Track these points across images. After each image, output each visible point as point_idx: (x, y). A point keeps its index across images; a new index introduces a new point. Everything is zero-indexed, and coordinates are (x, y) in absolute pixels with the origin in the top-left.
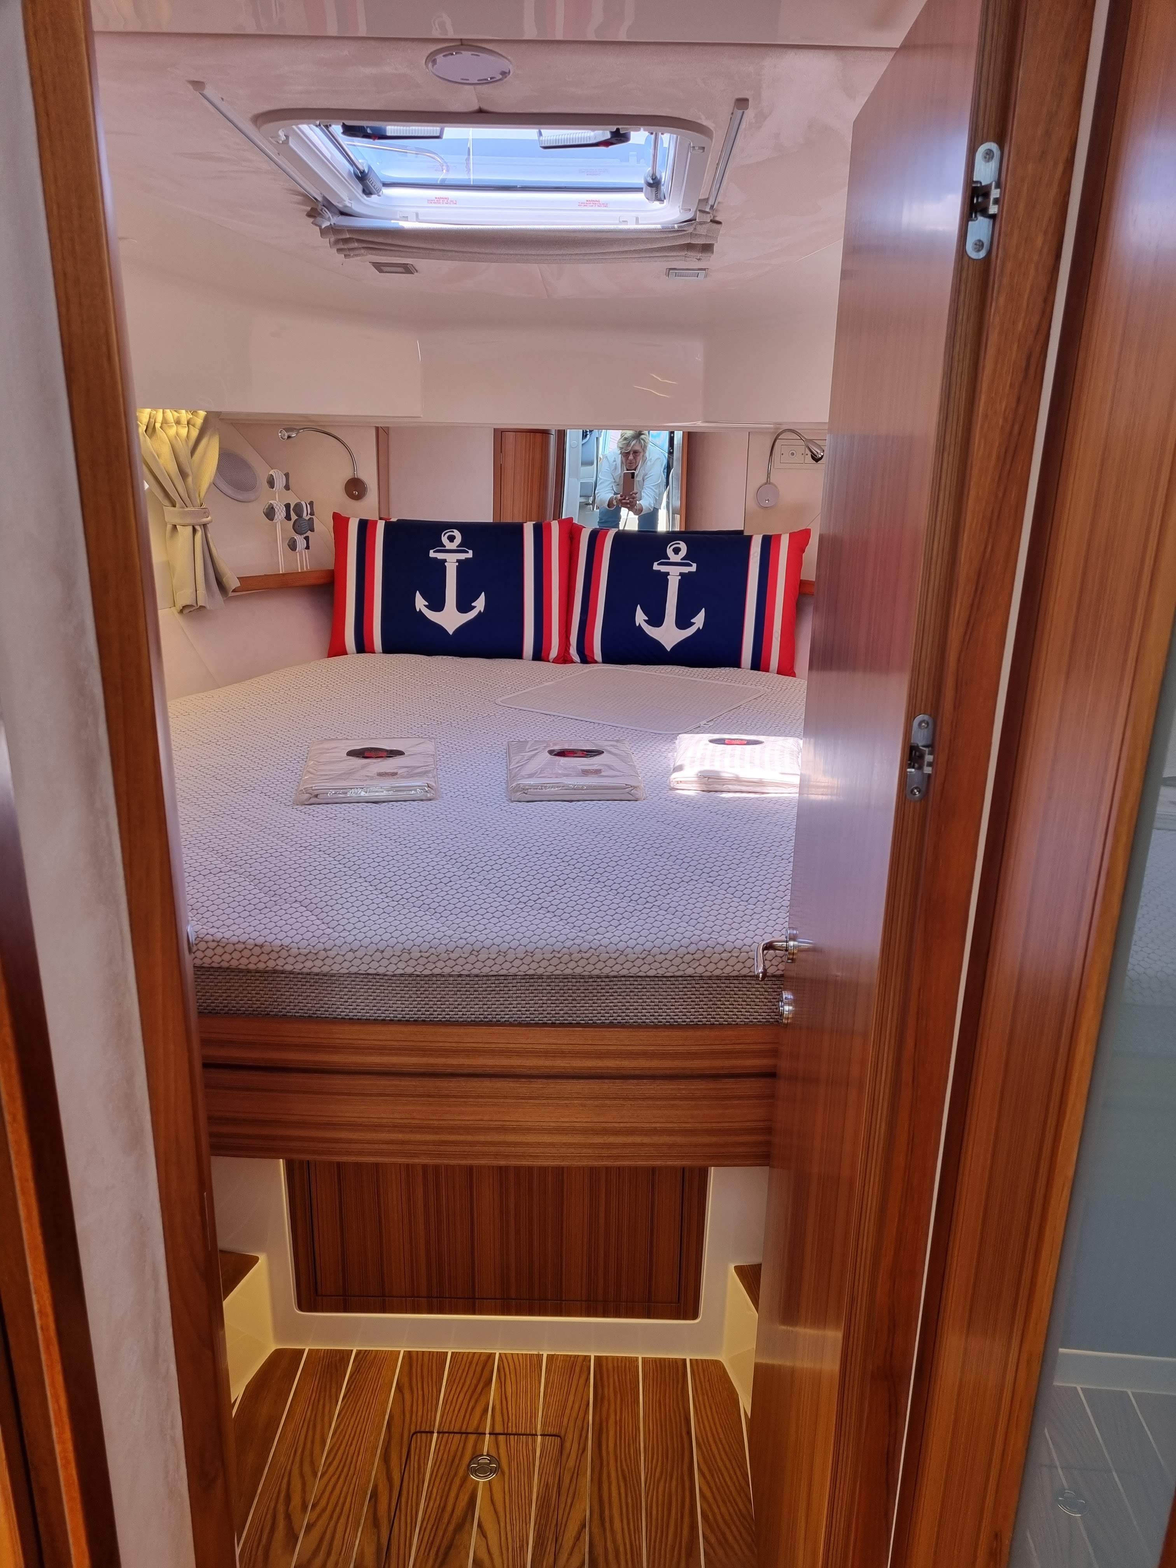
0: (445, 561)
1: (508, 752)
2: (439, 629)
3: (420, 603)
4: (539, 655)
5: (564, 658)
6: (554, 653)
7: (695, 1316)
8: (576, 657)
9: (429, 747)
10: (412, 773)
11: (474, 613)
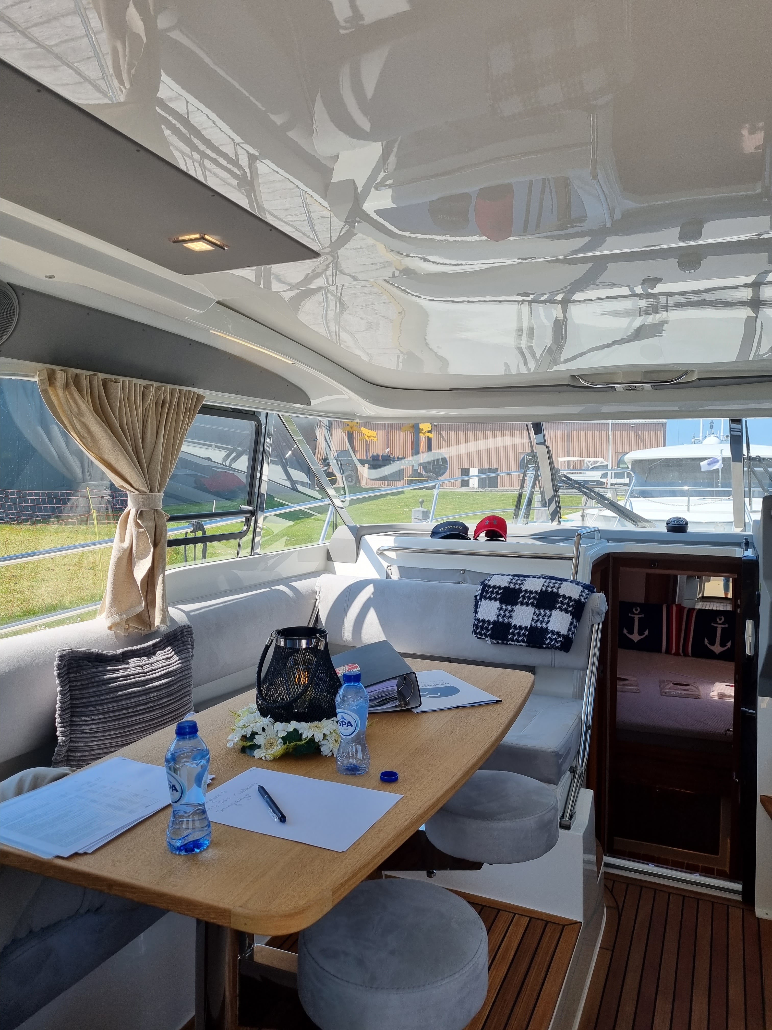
0: (634, 617)
1: (659, 682)
2: (632, 641)
4: (668, 651)
5: (677, 654)
6: (673, 651)
7: (717, 854)
8: (682, 654)
9: (635, 679)
10: (631, 685)
11: (644, 636)
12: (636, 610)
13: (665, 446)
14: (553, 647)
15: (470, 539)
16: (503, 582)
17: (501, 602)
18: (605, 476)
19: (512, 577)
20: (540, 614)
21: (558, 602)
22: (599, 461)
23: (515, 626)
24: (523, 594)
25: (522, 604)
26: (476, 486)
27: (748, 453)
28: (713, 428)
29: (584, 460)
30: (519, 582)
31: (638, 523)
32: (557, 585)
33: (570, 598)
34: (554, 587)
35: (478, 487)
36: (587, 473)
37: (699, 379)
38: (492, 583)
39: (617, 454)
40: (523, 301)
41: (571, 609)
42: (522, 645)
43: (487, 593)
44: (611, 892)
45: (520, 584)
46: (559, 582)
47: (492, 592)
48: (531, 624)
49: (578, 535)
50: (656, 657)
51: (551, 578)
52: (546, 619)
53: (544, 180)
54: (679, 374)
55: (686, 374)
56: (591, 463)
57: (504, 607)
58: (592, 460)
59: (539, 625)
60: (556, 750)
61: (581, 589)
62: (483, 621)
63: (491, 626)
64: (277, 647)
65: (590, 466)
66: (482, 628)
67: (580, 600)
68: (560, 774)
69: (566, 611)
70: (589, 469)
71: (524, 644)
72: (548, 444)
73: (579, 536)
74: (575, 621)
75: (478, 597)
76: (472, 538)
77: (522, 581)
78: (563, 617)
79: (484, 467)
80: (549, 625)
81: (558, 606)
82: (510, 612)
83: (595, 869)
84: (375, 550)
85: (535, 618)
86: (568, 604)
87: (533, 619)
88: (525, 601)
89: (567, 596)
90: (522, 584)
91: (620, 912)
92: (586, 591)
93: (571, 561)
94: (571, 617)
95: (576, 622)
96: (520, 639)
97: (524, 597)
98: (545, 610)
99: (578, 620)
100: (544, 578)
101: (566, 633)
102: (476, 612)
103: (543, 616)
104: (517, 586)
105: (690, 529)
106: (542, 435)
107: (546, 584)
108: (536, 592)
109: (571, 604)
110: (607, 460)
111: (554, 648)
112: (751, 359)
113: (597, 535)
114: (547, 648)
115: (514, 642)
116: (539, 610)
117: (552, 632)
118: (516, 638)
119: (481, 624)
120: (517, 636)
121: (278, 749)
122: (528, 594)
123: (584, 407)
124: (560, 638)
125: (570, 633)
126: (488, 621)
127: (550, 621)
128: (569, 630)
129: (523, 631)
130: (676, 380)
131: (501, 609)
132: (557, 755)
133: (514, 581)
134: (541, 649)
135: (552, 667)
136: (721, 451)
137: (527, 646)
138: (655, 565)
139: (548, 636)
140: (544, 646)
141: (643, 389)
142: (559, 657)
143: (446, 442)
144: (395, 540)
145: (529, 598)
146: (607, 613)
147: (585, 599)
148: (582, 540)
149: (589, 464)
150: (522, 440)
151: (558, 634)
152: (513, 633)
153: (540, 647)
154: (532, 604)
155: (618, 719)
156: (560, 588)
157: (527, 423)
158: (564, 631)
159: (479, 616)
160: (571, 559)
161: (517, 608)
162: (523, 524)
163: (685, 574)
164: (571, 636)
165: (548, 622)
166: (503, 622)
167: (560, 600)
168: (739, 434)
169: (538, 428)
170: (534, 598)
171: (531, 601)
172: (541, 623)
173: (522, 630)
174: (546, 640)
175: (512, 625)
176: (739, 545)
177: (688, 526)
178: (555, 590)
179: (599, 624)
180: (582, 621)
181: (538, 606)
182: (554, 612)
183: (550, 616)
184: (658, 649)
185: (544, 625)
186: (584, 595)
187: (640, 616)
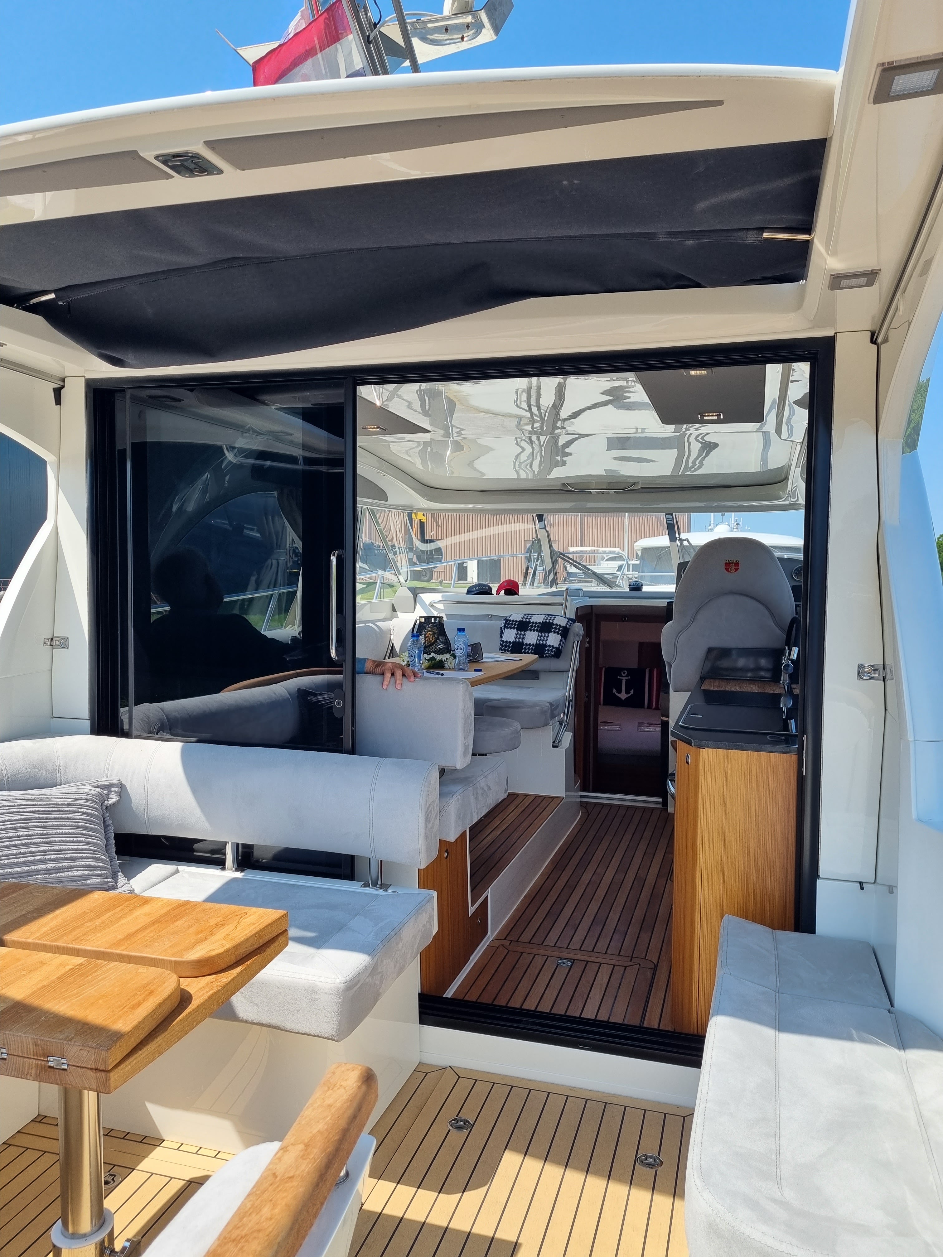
2: (620, 698)
3: (614, 691)
6: (654, 706)
9: (619, 722)
10: (616, 726)
11: (630, 695)
12: (624, 673)
14: (550, 656)
15: (493, 595)
16: (519, 618)
17: (518, 630)
19: (524, 615)
20: (542, 636)
21: (553, 628)
22: (614, 552)
23: (526, 644)
24: (531, 624)
25: (531, 630)
29: (598, 550)
30: (529, 617)
31: (612, 587)
32: (552, 619)
33: (560, 626)
34: (550, 619)
37: (642, 488)
38: (511, 619)
39: (633, 541)
41: (561, 632)
43: (509, 624)
44: (585, 807)
45: (529, 619)
46: (554, 617)
47: (512, 624)
48: (537, 642)
51: (549, 615)
52: (546, 639)
54: (631, 484)
55: (634, 484)
56: (606, 553)
57: (519, 633)
59: (541, 642)
61: (567, 620)
62: (506, 642)
63: (511, 645)
64: (420, 622)
65: (605, 556)
66: (506, 646)
67: (566, 627)
69: (558, 634)
70: (604, 559)
72: (548, 529)
73: (567, 591)
74: (563, 639)
75: (503, 628)
76: (495, 595)
78: (556, 637)
80: (547, 642)
81: (552, 630)
82: (523, 635)
84: (428, 604)
85: (539, 638)
86: (559, 629)
87: (537, 639)
89: (558, 625)
90: (531, 618)
91: (589, 813)
92: (570, 622)
94: (561, 637)
96: (530, 651)
97: (532, 626)
98: (545, 633)
99: (565, 639)
100: (544, 615)
101: (557, 646)
102: (501, 636)
103: (544, 637)
104: (528, 620)
106: (543, 522)
107: (546, 618)
108: (539, 623)
109: (561, 629)
110: (623, 549)
112: (680, 474)
113: (581, 593)
114: (546, 656)
115: (526, 653)
116: (541, 633)
117: (549, 646)
119: (505, 644)
120: (527, 650)
121: (427, 664)
122: (535, 624)
124: (554, 650)
125: (560, 646)
126: (510, 642)
128: (560, 644)
130: (630, 487)
131: (518, 633)
133: (525, 617)
134: (543, 658)
135: (551, 669)
137: (533, 656)
138: (625, 619)
139: (547, 649)
140: (545, 655)
141: (609, 493)
142: (554, 663)
143: (440, 528)
144: (442, 596)
145: (535, 626)
146: (584, 635)
147: (569, 626)
150: (528, 525)
151: (553, 647)
152: (525, 648)
153: (542, 656)
154: (537, 630)
155: (599, 746)
156: (554, 620)
157: (532, 514)
158: (556, 645)
159: (503, 639)
160: (562, 605)
161: (528, 633)
162: (531, 587)
164: (561, 648)
165: (547, 640)
166: (519, 642)
168: (672, 522)
169: (540, 518)
170: (538, 626)
171: (536, 628)
172: (543, 641)
173: (531, 646)
174: (546, 651)
178: (551, 621)
179: (578, 642)
180: (567, 639)
181: (540, 631)
182: (550, 634)
183: (548, 637)
184: (640, 705)
185: (544, 643)
186: (569, 624)
187: (627, 678)
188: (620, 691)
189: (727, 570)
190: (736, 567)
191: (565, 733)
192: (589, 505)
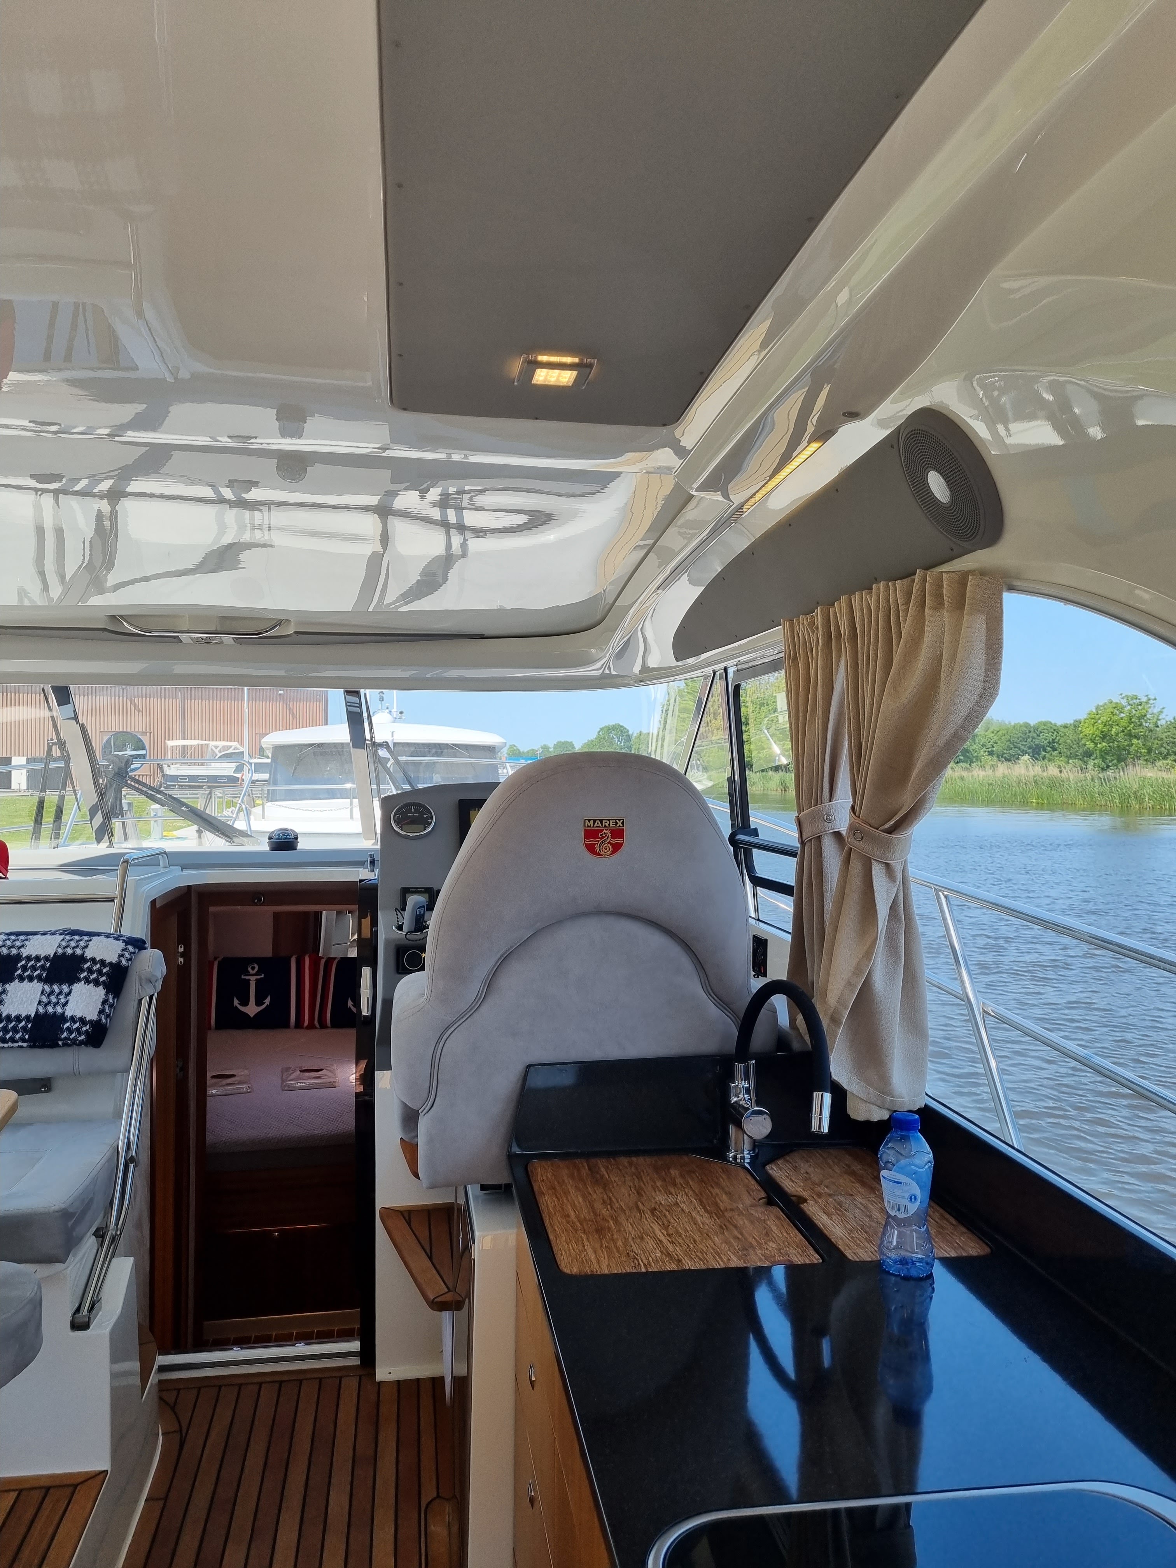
0: (250, 980)
1: (282, 1071)
3: (236, 1002)
4: (299, 1025)
5: (311, 1026)
6: (306, 1024)
8: (318, 1026)
9: (246, 1072)
10: (240, 1083)
11: (264, 1006)
12: (253, 968)
13: (327, 724)
14: (75, 1043)
18: (239, 769)
19: (4, 937)
20: (52, 993)
21: (83, 971)
22: (231, 747)
23: (8, 1016)
24: (24, 962)
25: (21, 979)
26: (24, 786)
27: (372, 737)
28: (383, 700)
29: (207, 745)
30: (18, 944)
31: (235, 839)
32: (82, 944)
33: (102, 962)
34: (77, 947)
35: (28, 789)
36: (213, 765)
37: (297, 633)
39: (258, 736)
40: (44, 491)
41: (104, 978)
42: (22, 1047)
44: (173, 1409)
45: (19, 948)
46: (86, 938)
48: (37, 1009)
49: (124, 862)
50: (280, 1035)
51: (73, 933)
52: (63, 999)
53: (76, 305)
54: (273, 623)
55: (280, 624)
56: (219, 749)
58: (221, 744)
59: (50, 1010)
60: (63, 1206)
61: (122, 945)
65: (218, 753)
67: (119, 962)
68: (70, 1243)
69: (97, 983)
70: (217, 758)
71: (25, 1045)
72: (81, 719)
73: (125, 864)
74: (110, 997)
77: (23, 941)
78: (91, 994)
79: (37, 755)
80: (67, 1008)
81: (82, 976)
83: (137, 1381)
85: (44, 999)
86: (100, 972)
87: (40, 1002)
88: (26, 974)
89: (98, 959)
90: (23, 946)
91: (184, 1435)
92: (131, 948)
93: (112, 903)
94: (104, 991)
95: (113, 998)
96: (18, 1036)
97: (24, 968)
98: (60, 985)
99: (117, 995)
100: (61, 934)
101: (95, 1018)
103: (58, 995)
104: (14, 951)
105: (301, 845)
106: (70, 705)
107: (64, 944)
108: (46, 958)
109: (104, 971)
110: (242, 744)
111: (76, 1045)
112: (370, 610)
113: (162, 861)
114: (65, 1045)
115: (7, 1043)
116: (51, 985)
117: (73, 1019)
118: (11, 1037)
120: (11, 1033)
122: (33, 962)
123: (147, 665)
124: (86, 1026)
125: (103, 1017)
127: (69, 1002)
128: (101, 1012)
129: (23, 1023)
130: (267, 632)
132: (65, 1214)
133: (9, 943)
134: (55, 1049)
135: (75, 1075)
136: (393, 733)
137: (30, 1047)
138: (260, 900)
139: (65, 1027)
140: (60, 1043)
141: (221, 643)
142: (87, 1057)
145: (34, 968)
146: (166, 979)
147: (128, 960)
148: (130, 868)
149: (217, 751)
151: (82, 1021)
152: (5, 1028)
153: (53, 1045)
154: (39, 978)
155: (210, 1138)
156: (86, 947)
157: (42, 685)
158: (92, 1015)
160: (112, 900)
161: (13, 986)
162: (50, 848)
163: (334, 910)
164: (104, 1021)
165: (67, 1003)
167: (86, 966)
168: (358, 710)
169: (63, 695)
170: (43, 967)
171: (38, 972)
172: (55, 1006)
173: (20, 1022)
174: (62, 1032)
175: (4, 1016)
176: (361, 864)
177: (299, 840)
178: (78, 952)
179: (151, 997)
180: (122, 995)
181: (49, 980)
182: (76, 987)
183: (69, 993)
184: (284, 1024)
185: (59, 1010)
186: (127, 955)
187: (258, 977)
188: (245, 1003)
189: (591, 849)
190: (614, 841)
191: (115, 1260)
192: (180, 668)
